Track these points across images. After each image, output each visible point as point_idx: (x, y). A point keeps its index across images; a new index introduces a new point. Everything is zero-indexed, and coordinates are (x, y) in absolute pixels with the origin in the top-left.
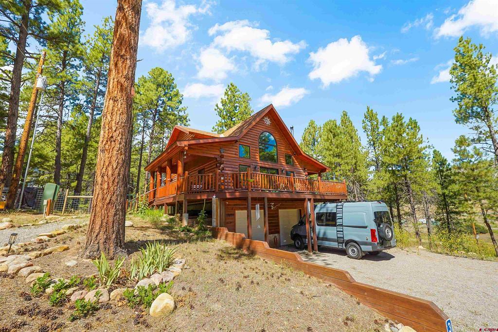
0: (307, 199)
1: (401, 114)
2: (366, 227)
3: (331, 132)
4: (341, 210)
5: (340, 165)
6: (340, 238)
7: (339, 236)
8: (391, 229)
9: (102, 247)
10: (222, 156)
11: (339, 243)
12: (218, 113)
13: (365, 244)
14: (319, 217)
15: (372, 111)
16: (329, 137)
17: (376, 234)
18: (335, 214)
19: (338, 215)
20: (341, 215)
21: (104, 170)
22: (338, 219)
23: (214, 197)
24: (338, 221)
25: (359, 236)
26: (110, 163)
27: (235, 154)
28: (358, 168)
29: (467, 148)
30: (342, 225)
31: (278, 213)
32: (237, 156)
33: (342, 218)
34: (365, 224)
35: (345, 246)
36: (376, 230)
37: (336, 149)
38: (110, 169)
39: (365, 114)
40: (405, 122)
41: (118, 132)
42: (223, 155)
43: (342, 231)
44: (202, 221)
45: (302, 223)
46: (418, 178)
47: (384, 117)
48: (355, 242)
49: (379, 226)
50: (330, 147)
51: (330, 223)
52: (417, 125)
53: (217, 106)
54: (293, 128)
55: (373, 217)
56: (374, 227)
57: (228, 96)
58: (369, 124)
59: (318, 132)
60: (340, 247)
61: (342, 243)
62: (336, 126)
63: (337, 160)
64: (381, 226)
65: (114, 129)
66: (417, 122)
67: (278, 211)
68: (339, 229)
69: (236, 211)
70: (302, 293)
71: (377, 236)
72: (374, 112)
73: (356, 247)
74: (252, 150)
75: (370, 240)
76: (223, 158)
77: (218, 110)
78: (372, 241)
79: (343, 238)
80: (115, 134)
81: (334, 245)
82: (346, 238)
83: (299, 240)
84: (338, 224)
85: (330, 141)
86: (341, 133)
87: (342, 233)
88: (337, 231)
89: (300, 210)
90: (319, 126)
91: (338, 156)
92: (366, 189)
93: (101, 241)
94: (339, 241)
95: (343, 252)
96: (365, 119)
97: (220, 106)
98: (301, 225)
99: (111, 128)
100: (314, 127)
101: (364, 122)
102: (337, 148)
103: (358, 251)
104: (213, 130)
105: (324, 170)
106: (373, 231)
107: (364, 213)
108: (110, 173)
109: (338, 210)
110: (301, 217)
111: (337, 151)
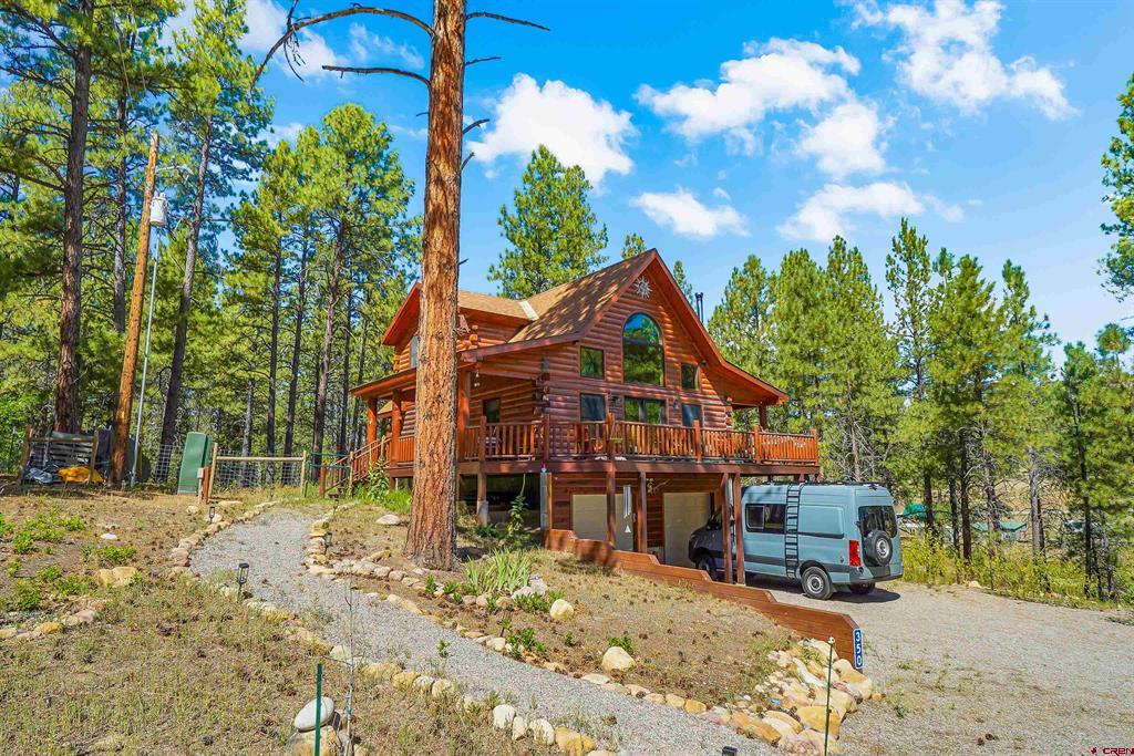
0: (726, 475)
1: (976, 259)
2: (841, 537)
3: (799, 295)
4: (797, 500)
5: (817, 382)
6: (792, 557)
7: (788, 552)
8: (889, 541)
9: (437, 553)
10: (546, 377)
11: (788, 567)
12: (505, 232)
13: (838, 569)
14: (754, 512)
15: (913, 232)
16: (793, 308)
17: (860, 550)
18: (783, 507)
19: (789, 510)
20: (795, 510)
21: (432, 445)
22: (790, 518)
23: (544, 470)
24: (789, 522)
25: (826, 553)
26: (439, 434)
27: (573, 370)
28: (864, 389)
29: (1120, 356)
30: (795, 532)
31: (662, 503)
32: (577, 375)
33: (797, 518)
34: (839, 530)
35: (801, 573)
36: (860, 543)
37: (808, 342)
38: (440, 443)
39: (894, 241)
40: (982, 282)
41: (446, 387)
42: (548, 374)
43: (796, 544)
44: (518, 516)
45: (714, 525)
46: (1002, 424)
47: (944, 251)
48: (821, 566)
49: (865, 534)
50: (794, 335)
51: (776, 526)
52: (1021, 280)
53: (504, 212)
54: (701, 296)
55: (855, 518)
56: (856, 535)
57: (533, 183)
58: (904, 267)
59: (767, 288)
60: (791, 576)
61: (795, 568)
62: (812, 280)
63: (811, 369)
64: (870, 535)
65: (441, 383)
66: (1023, 274)
67: (662, 497)
68: (788, 540)
69: (574, 496)
70: (708, 612)
71: (861, 555)
72: (919, 235)
73: (819, 575)
74: (609, 358)
75: (847, 562)
76: (548, 379)
77: (507, 223)
78: (851, 564)
79: (797, 557)
80: (443, 391)
81: (780, 571)
82: (802, 558)
83: (707, 562)
84: (789, 528)
85: (794, 319)
86: (823, 298)
87: (795, 547)
88: (786, 544)
89: (712, 495)
90: (769, 274)
91: (815, 357)
92: (883, 441)
93: (436, 545)
94: (790, 564)
95: (795, 587)
96: (893, 254)
97: (512, 211)
98: (713, 528)
99: (438, 382)
100: (757, 277)
101: (890, 260)
102: (812, 336)
103: (824, 584)
104: (492, 275)
105: (772, 399)
106: (853, 545)
107: (839, 509)
108: (441, 449)
109: (790, 500)
110: (713, 512)
111: (811, 345)
